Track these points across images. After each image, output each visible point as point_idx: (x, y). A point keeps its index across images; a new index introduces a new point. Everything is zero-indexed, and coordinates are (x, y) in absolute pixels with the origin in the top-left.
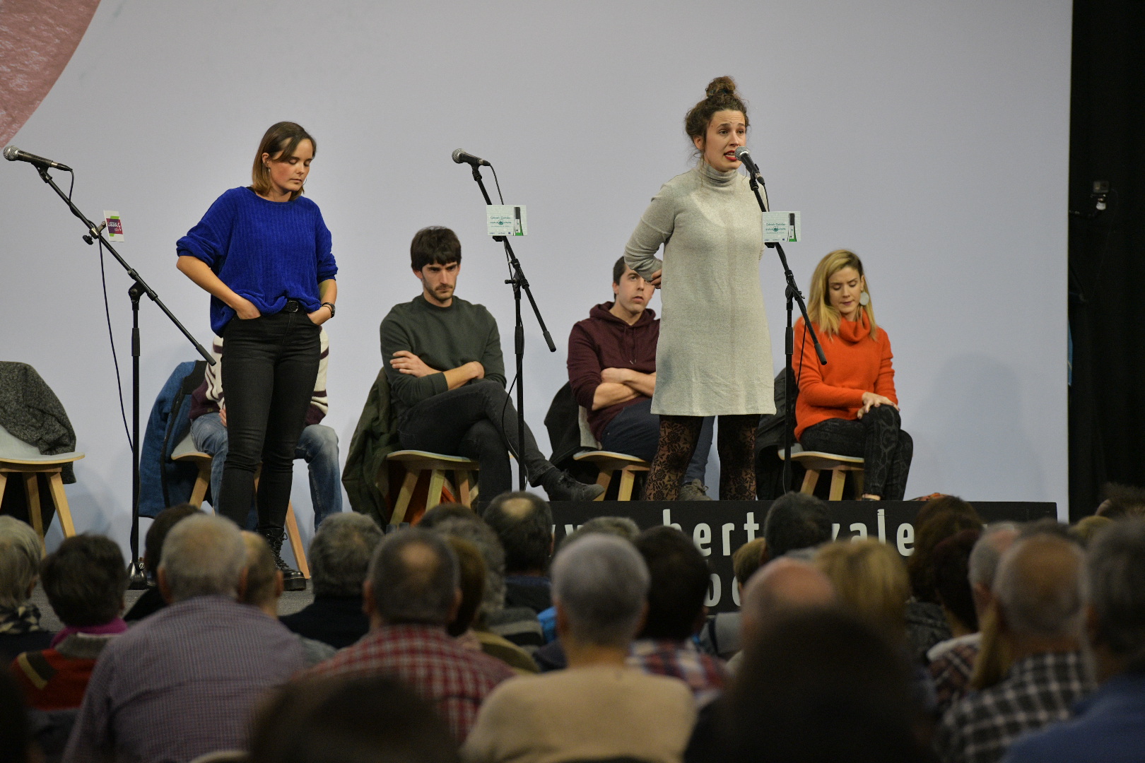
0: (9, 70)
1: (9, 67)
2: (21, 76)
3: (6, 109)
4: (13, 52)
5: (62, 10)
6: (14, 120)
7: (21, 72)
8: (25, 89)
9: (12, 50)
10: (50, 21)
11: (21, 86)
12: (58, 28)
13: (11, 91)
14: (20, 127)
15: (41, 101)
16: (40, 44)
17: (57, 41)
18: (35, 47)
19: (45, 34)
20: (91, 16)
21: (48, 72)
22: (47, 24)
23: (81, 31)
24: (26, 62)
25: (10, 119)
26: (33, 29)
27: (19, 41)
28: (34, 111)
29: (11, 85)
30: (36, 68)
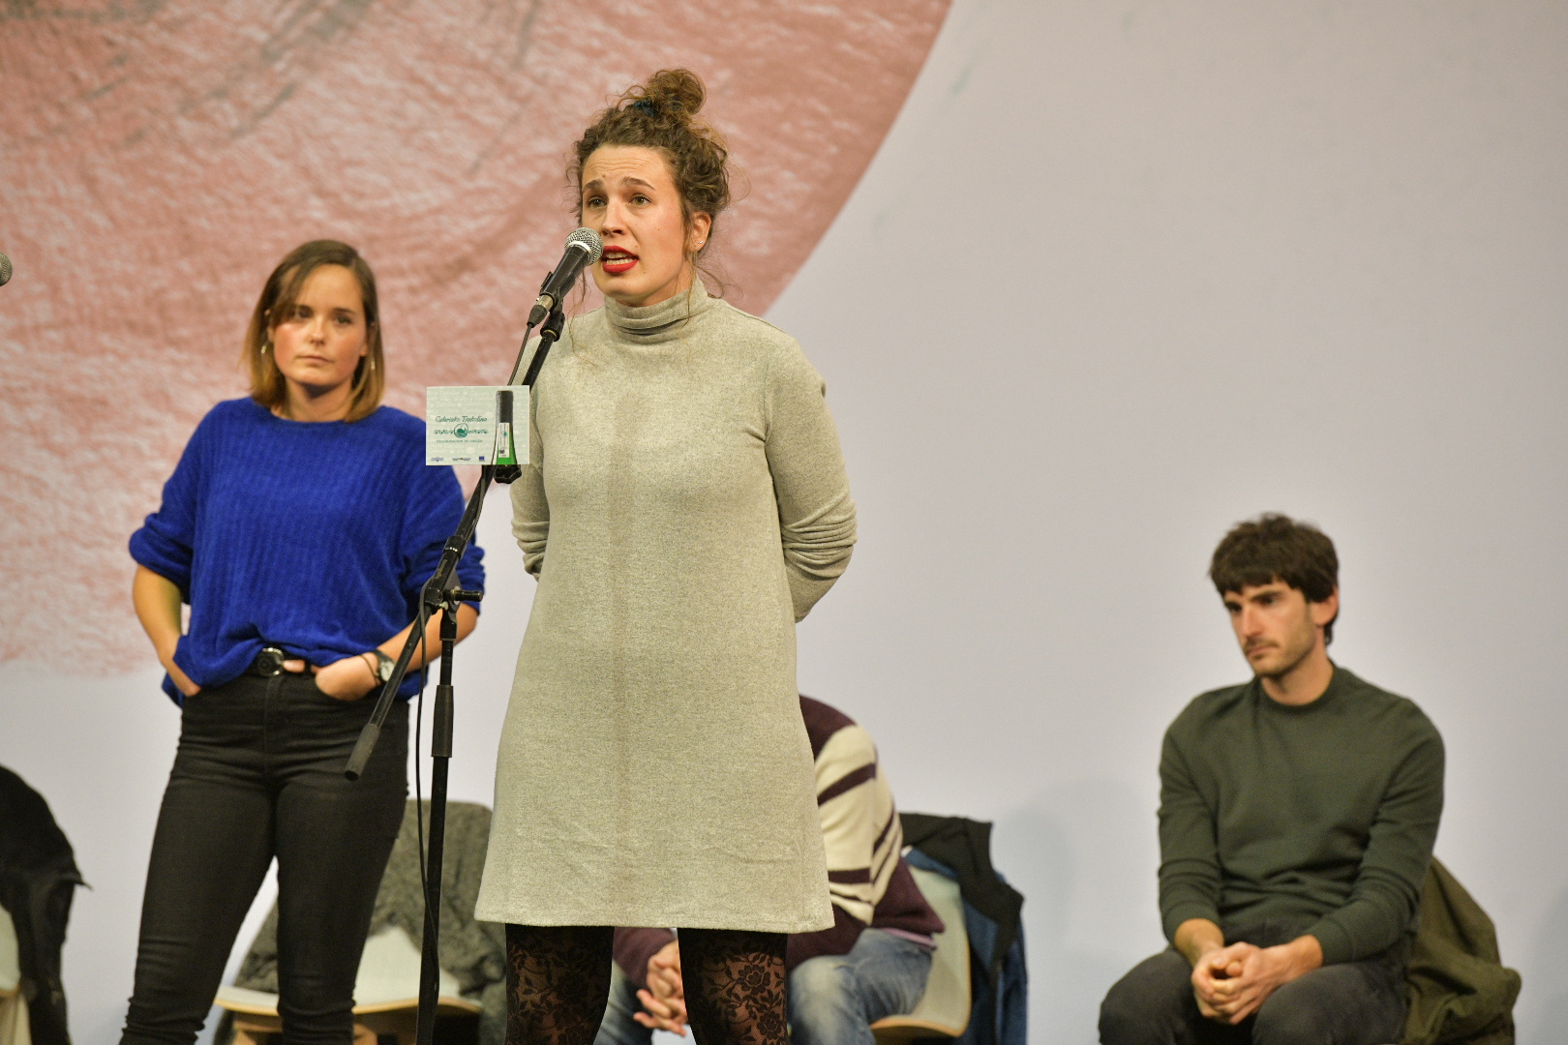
5: (846, 86)
7: (755, 215)
8: (764, 250)
10: (823, 109)
11: (755, 244)
12: (836, 123)
16: (798, 156)
17: (833, 150)
18: (788, 165)
19: (810, 136)
20: (902, 95)
21: (811, 215)
22: (815, 115)
23: (882, 126)
26: (786, 127)
30: (790, 206)
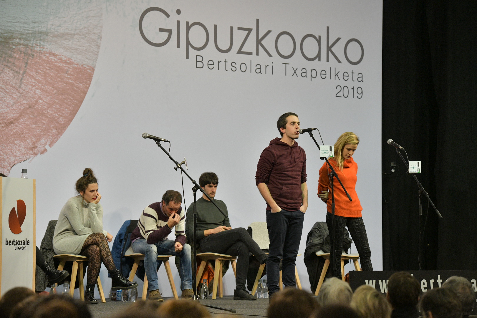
0: (58, 115)
1: (58, 114)
2: (62, 117)
3: (56, 130)
4: (59, 109)
5: (75, 94)
6: (59, 134)
7: (62, 116)
8: (63, 122)
9: (59, 108)
10: (71, 98)
11: (61, 121)
12: (74, 101)
13: (58, 123)
14: (61, 136)
15: (68, 126)
16: (68, 106)
17: (73, 105)
18: (66, 108)
19: (70, 103)
20: (84, 97)
21: (70, 116)
22: (70, 99)
23: (81, 102)
24: (63, 113)
25: (58, 133)
26: (66, 101)
27: (61, 105)
28: (65, 130)
29: (58, 121)
30: (67, 115)
